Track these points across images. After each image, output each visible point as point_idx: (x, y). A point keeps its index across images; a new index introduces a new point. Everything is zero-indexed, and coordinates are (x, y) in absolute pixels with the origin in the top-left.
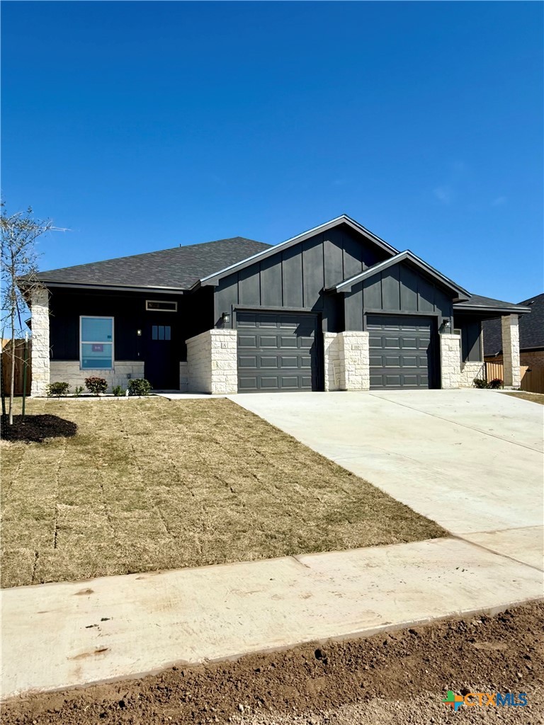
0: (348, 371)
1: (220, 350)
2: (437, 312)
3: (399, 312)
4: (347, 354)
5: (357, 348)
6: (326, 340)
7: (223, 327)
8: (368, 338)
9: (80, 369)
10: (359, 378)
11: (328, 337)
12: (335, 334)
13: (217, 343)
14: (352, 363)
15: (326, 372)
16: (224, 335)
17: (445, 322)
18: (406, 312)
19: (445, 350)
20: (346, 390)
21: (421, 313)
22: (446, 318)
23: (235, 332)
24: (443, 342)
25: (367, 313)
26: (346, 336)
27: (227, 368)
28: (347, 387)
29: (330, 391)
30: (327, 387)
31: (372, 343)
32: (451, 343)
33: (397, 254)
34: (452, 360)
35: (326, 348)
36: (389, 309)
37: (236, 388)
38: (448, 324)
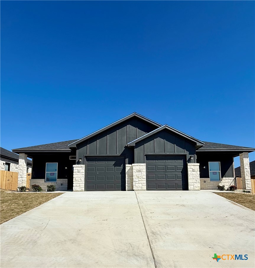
0: (135, 181)
1: (77, 173)
2: (186, 153)
3: (164, 154)
4: (134, 174)
5: (140, 171)
6: (126, 168)
7: (80, 164)
8: (145, 166)
10: (140, 185)
12: (130, 165)
13: (76, 170)
14: (137, 178)
15: (126, 182)
16: (79, 167)
17: (191, 157)
18: (168, 154)
19: (190, 171)
20: (134, 190)
21: (176, 153)
22: (191, 155)
23: (84, 166)
24: (189, 167)
25: (146, 155)
26: (134, 166)
27: (80, 181)
29: (128, 190)
30: (126, 189)
31: (147, 168)
32: (194, 169)
34: (195, 176)
35: (126, 172)
36: (157, 152)
37: (83, 189)
38: (192, 158)
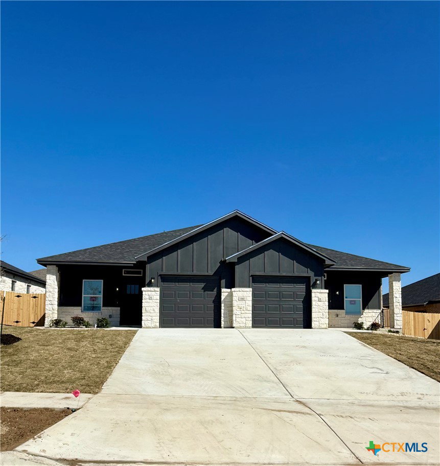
0: (236, 315)
1: (148, 300)
2: (311, 274)
3: (278, 274)
4: (235, 303)
5: (243, 299)
6: (222, 294)
7: (152, 286)
8: (251, 293)
9: (82, 312)
10: (244, 320)
11: (224, 292)
12: (229, 290)
13: (146, 296)
14: (239, 309)
15: (222, 315)
16: (151, 291)
17: (316, 280)
18: (284, 274)
19: (315, 301)
20: (233, 328)
21: (296, 274)
22: (317, 278)
23: (158, 289)
24: (313, 295)
25: (252, 276)
26: (235, 291)
27: (152, 312)
28: (234, 325)
29: (224, 328)
30: (222, 326)
31: (254, 295)
32: (320, 297)
33: (276, 233)
34: (322, 308)
35: (222, 300)
36: (269, 272)
37: (158, 324)
38: (318, 282)
